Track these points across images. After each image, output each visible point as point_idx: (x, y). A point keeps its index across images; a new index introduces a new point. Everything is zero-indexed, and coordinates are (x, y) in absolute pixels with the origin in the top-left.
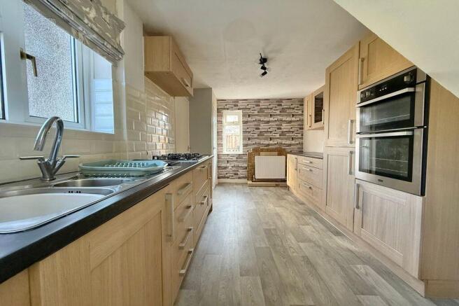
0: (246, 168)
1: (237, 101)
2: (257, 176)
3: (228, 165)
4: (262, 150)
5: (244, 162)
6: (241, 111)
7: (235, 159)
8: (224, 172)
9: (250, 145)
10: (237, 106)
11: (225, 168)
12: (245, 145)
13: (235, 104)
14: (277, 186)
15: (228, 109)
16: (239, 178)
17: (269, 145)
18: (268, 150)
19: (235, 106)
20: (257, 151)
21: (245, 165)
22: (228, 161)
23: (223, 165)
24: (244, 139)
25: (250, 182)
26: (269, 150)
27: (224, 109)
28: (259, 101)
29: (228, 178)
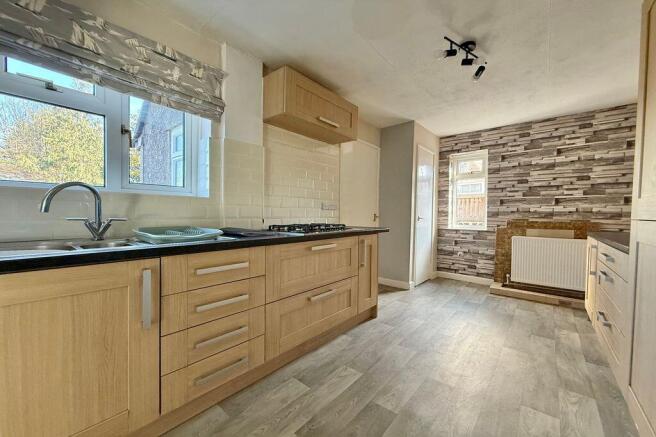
0: (492, 258)
1: (478, 133)
2: (515, 277)
3: (457, 248)
4: (532, 225)
5: (489, 246)
6: (485, 152)
7: (470, 238)
8: (448, 261)
9: (505, 213)
10: (479, 142)
11: (452, 253)
12: (492, 215)
13: (474, 140)
14: (562, 304)
15: (458, 151)
16: (478, 275)
17: (551, 214)
18: (546, 226)
19: (473, 143)
20: (520, 226)
21: (491, 252)
22: (456, 243)
23: (448, 248)
24: (491, 202)
25: (498, 286)
26: (550, 225)
27: (453, 151)
28: (528, 125)
29: (456, 271)
